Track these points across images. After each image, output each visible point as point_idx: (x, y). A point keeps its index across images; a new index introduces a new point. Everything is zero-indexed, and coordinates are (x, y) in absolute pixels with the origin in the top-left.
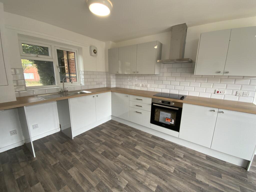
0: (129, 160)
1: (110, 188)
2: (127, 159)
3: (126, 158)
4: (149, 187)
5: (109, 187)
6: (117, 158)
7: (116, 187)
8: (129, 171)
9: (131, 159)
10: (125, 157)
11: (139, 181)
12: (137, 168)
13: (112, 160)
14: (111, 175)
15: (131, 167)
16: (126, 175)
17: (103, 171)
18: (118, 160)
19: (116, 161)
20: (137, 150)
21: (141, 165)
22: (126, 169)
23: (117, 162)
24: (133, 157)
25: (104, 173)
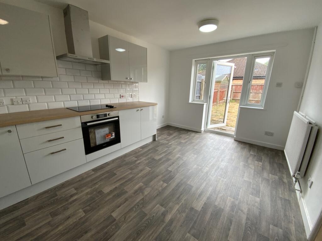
0: (127, 202)
1: (165, 224)
2: (125, 204)
3: (122, 206)
4: (163, 188)
5: (163, 226)
6: (117, 219)
7: (164, 218)
8: (144, 203)
9: (126, 200)
10: (118, 207)
11: (158, 194)
12: (141, 194)
13: (118, 227)
14: (147, 225)
15: (138, 201)
16: (150, 207)
17: (139, 239)
18: (123, 217)
19: (123, 220)
20: (111, 190)
21: (138, 190)
22: (141, 206)
23: (125, 218)
24: (123, 197)
25: (142, 238)
